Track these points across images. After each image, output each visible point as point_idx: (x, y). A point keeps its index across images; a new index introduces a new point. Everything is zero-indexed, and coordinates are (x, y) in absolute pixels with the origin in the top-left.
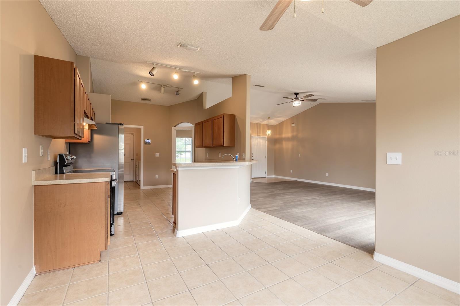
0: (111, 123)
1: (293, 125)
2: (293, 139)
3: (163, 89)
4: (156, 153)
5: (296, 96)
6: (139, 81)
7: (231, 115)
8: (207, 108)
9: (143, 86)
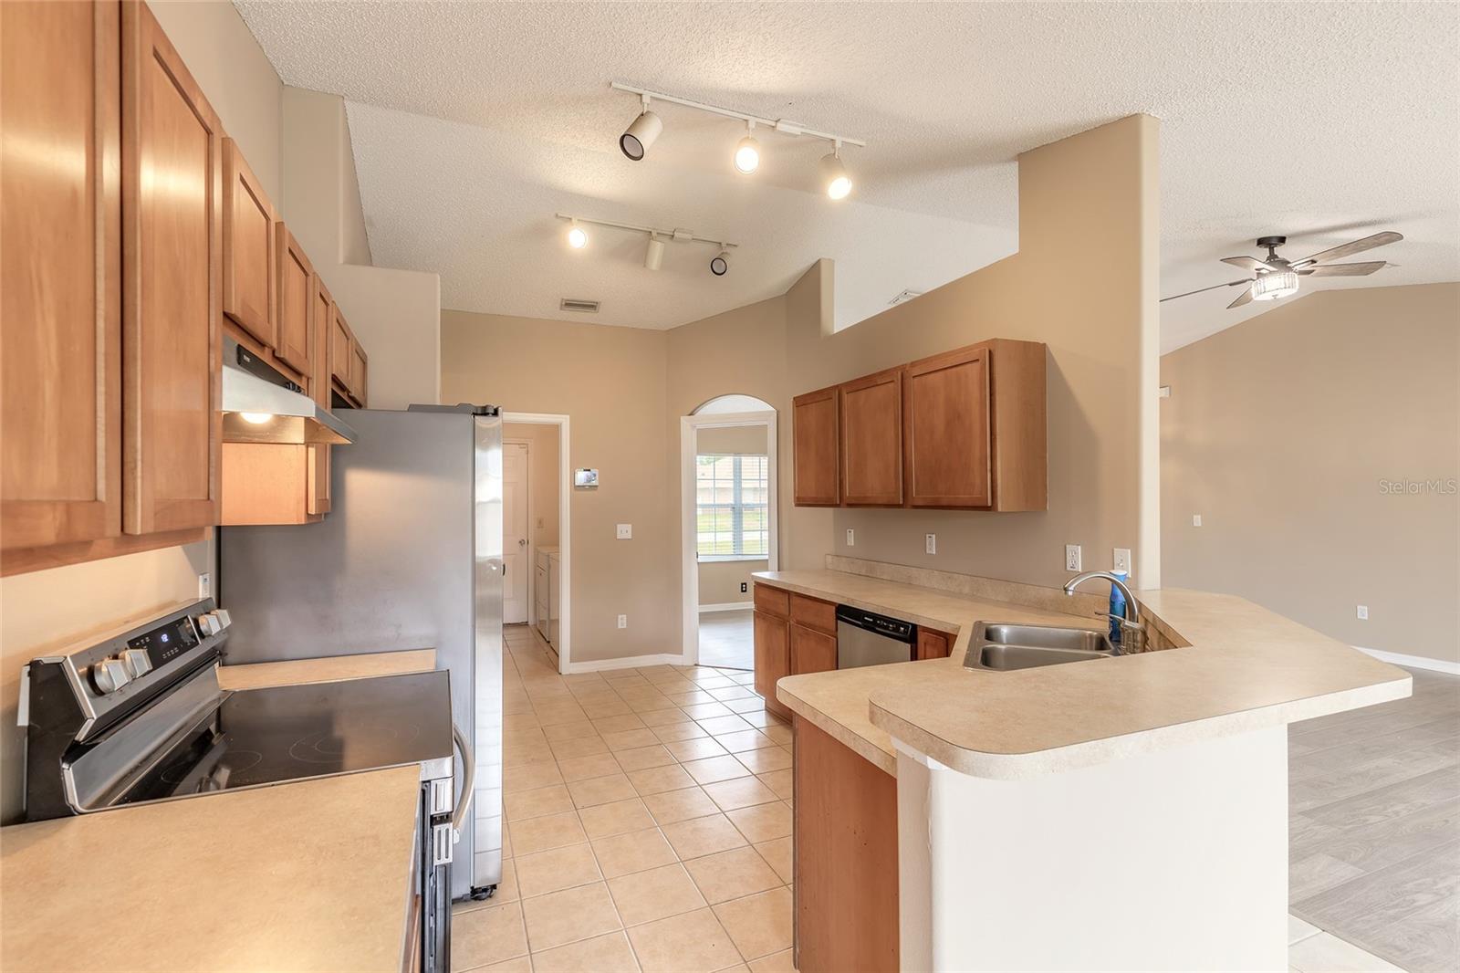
0: (438, 403)
3: (657, 249)
4: (618, 526)
5: (1272, 252)
6: (557, 215)
7: (1026, 345)
8: (836, 331)
9: (578, 239)
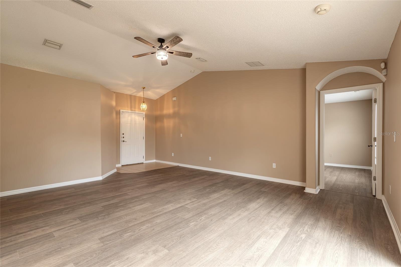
1: (175, 99)
2: (175, 115)
5: (161, 44)
